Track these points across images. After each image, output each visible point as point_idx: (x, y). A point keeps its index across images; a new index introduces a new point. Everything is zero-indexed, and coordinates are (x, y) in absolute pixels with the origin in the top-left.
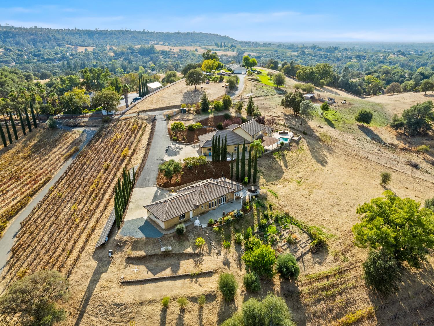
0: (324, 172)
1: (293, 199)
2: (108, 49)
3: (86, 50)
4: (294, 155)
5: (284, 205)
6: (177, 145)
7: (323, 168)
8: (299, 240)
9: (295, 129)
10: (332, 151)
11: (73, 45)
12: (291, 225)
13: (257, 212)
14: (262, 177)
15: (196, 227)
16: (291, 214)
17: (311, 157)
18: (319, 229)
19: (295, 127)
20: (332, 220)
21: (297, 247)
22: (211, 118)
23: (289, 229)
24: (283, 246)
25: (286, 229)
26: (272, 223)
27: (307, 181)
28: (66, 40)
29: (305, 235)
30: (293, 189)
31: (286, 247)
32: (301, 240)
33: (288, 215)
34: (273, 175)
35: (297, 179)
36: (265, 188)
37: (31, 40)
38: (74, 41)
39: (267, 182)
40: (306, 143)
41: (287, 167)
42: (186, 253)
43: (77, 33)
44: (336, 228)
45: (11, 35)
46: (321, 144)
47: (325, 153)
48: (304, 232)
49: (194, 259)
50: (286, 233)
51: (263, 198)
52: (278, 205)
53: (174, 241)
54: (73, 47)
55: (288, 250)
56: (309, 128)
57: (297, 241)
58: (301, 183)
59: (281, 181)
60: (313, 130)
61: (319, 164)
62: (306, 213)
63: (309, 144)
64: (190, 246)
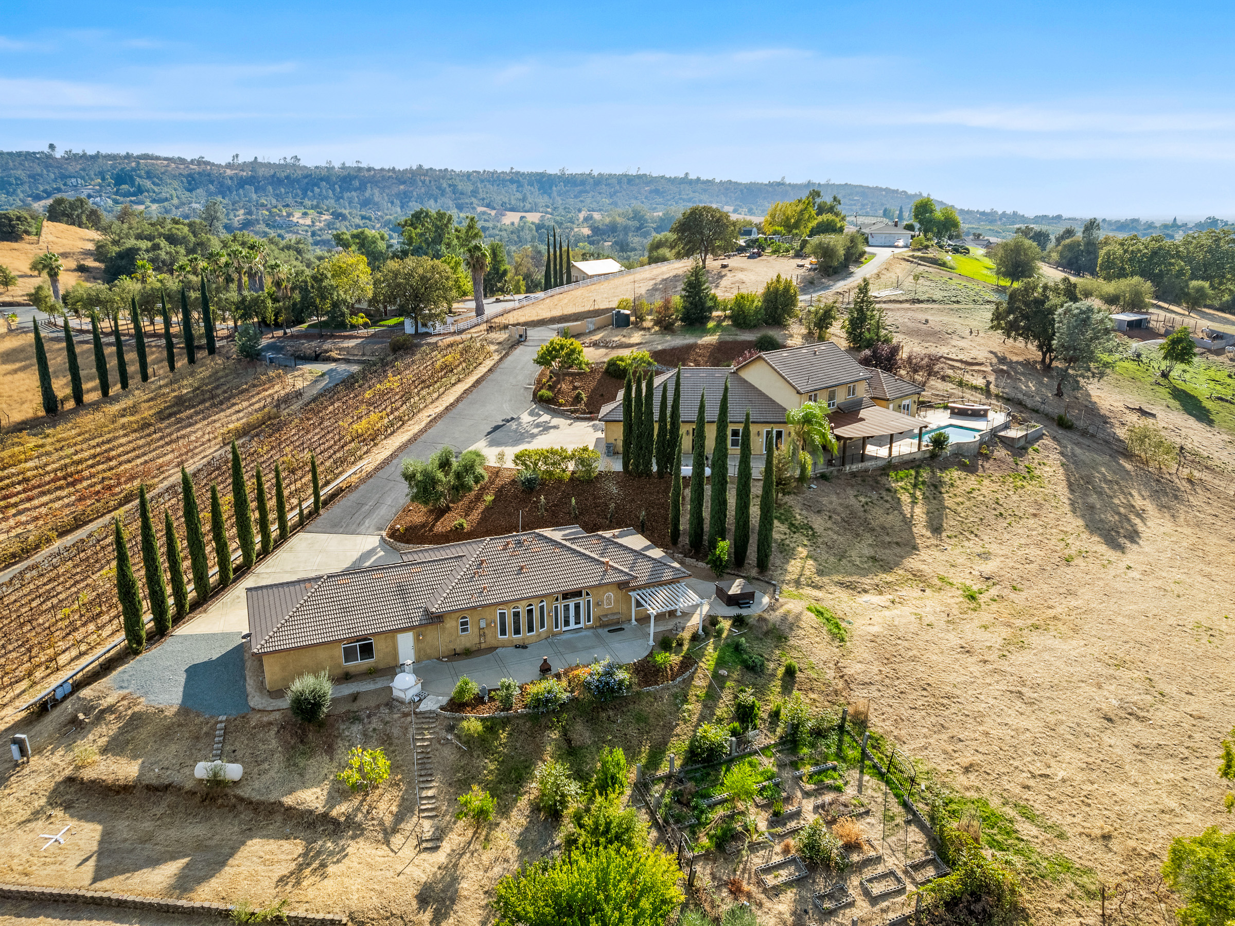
0: (1112, 572)
1: (913, 659)
2: (581, 219)
3: (522, 218)
4: (984, 491)
5: (860, 677)
6: (546, 417)
7: (1111, 554)
8: (872, 853)
9: (1025, 407)
10: (1176, 497)
11: (494, 209)
12: (855, 774)
13: (710, 686)
14: (803, 552)
15: (391, 703)
16: (877, 725)
17: (1067, 508)
18: (1002, 817)
19: (1029, 403)
20: (1088, 787)
21: (843, 890)
22: (705, 347)
23: (838, 789)
24: (768, 870)
25: (822, 789)
26: (767, 748)
27: (1013, 596)
28: (481, 195)
29: (915, 835)
30: (930, 619)
31: (784, 875)
32: (879, 859)
33: (861, 722)
34: (863, 549)
35: (968, 583)
36: (800, 597)
37: (398, 195)
38: (498, 199)
39: (820, 573)
40: (1058, 456)
41: (936, 529)
42: (290, 808)
43: (512, 181)
44: (1098, 832)
45: (356, 183)
46: (1128, 466)
47: (1138, 502)
48: (914, 819)
49: (310, 841)
50: (816, 808)
51: (766, 634)
52: (831, 674)
53: (274, 743)
54: (493, 213)
55: (790, 895)
56: (1092, 410)
57: (855, 858)
58: (983, 599)
59: (889, 578)
60: (1105, 420)
61: (1096, 538)
62: (955, 731)
63: (1071, 463)
64: (326, 777)
